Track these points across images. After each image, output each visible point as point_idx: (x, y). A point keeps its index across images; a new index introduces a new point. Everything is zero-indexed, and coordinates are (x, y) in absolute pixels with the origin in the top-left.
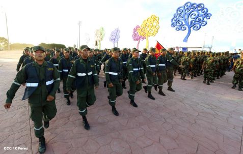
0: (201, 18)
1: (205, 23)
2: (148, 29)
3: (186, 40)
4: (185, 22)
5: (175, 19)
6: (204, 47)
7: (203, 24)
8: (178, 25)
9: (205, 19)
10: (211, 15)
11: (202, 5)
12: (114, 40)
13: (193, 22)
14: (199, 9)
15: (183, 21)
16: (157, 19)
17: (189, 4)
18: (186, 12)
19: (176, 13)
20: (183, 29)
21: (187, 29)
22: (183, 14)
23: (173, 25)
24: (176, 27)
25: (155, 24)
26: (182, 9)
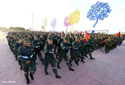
0: (105, 12)
1: (107, 15)
2: (73, 19)
3: (94, 26)
4: (95, 15)
5: (90, 13)
6: (104, 31)
7: (105, 17)
8: (91, 16)
9: (107, 13)
10: (111, 11)
11: (107, 4)
12: (53, 25)
13: (100, 15)
14: (105, 6)
15: (94, 14)
16: (79, 12)
17: (99, 3)
18: (97, 8)
19: (90, 9)
20: (93, 19)
21: (96, 19)
22: (94, 9)
23: (88, 17)
24: (90, 18)
25: (77, 16)
26: (94, 6)
